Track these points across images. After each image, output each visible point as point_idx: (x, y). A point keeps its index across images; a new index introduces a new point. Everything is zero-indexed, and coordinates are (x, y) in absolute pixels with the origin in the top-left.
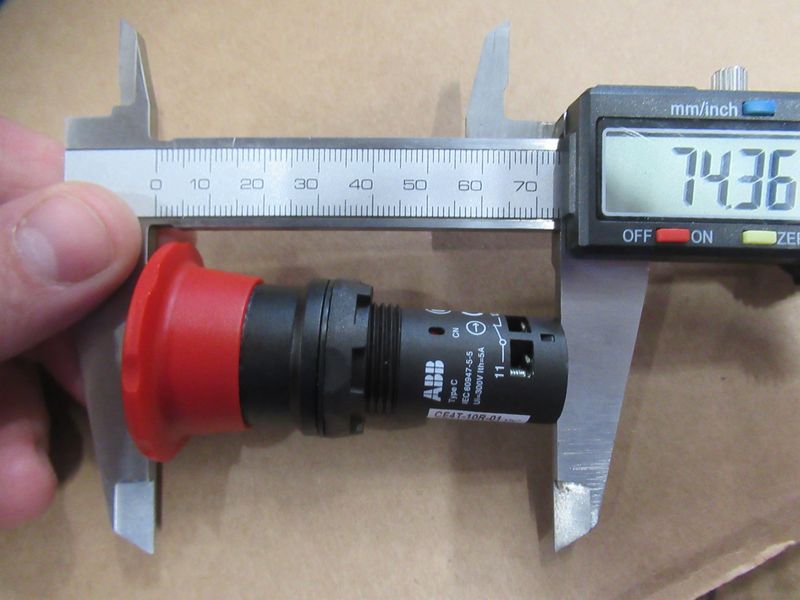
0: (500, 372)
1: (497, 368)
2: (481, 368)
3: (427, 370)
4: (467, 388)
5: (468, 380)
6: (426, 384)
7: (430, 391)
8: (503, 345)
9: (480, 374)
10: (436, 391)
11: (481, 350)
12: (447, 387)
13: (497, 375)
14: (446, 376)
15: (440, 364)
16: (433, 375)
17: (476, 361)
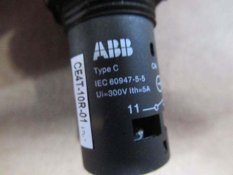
0: (134, 109)
1: (137, 106)
2: (134, 90)
3: (122, 41)
4: (112, 82)
5: (121, 81)
6: (110, 43)
7: (102, 47)
8: (154, 108)
9: (128, 91)
10: (104, 54)
11: (148, 89)
12: (110, 62)
13: (130, 107)
14: (120, 60)
15: (130, 52)
16: (119, 47)
17: (139, 85)
